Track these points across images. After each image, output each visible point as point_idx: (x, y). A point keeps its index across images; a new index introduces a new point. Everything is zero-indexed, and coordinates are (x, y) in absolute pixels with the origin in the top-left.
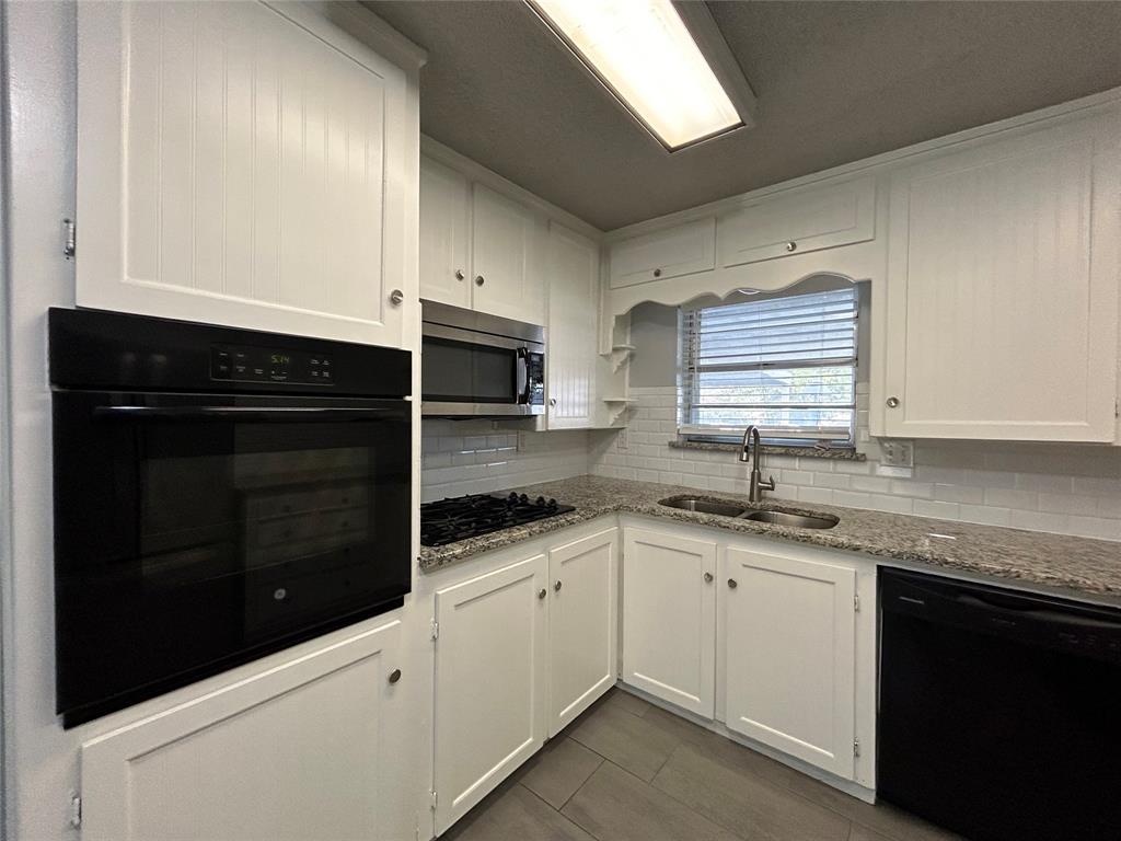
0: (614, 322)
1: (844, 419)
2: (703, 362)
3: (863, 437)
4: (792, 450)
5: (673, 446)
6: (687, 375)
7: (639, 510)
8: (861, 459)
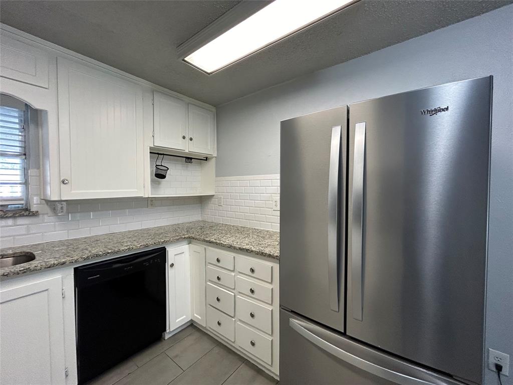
8: (35, 214)
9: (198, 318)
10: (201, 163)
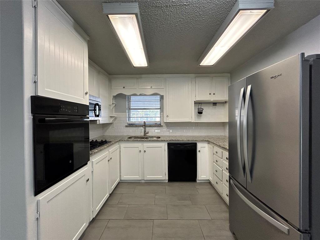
0: (112, 97)
1: (158, 120)
2: (132, 108)
3: (162, 123)
4: (150, 126)
5: (126, 126)
6: (128, 110)
7: (125, 140)
8: (162, 126)
9: (211, 179)
10: (223, 105)
